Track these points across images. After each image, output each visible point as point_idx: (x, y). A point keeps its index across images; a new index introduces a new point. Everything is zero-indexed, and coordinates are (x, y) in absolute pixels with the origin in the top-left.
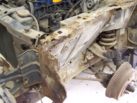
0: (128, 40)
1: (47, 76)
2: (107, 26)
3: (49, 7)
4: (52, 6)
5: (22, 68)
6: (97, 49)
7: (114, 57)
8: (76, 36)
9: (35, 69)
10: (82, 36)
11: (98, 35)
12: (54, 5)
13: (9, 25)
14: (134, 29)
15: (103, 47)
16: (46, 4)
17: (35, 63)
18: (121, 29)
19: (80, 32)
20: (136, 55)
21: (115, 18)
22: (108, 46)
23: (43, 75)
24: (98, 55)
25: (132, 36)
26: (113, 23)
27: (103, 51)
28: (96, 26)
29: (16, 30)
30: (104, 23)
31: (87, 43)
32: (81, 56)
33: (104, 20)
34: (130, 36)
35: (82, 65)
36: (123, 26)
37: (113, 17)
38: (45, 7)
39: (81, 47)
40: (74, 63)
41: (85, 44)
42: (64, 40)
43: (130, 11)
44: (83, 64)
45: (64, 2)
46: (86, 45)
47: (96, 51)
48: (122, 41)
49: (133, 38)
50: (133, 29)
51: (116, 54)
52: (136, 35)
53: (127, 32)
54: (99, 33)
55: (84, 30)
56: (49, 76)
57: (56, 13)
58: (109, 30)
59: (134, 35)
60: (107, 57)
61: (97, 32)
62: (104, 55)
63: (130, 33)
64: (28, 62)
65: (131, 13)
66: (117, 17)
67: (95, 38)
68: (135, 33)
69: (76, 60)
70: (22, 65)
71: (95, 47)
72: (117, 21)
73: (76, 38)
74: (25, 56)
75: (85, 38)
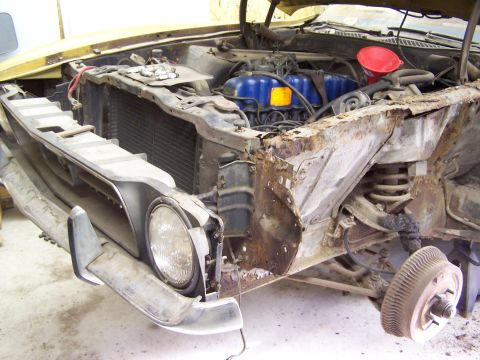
0: (448, 215)
1: (264, 216)
2: (386, 149)
3: (261, 113)
4: (268, 113)
5: (221, 193)
6: (364, 211)
7: (402, 228)
8: (321, 153)
9: (243, 202)
10: (334, 155)
11: (367, 170)
12: (272, 110)
13: (203, 120)
14: (463, 187)
15: (379, 205)
16: (256, 106)
17: (244, 189)
18: (417, 164)
19: (330, 146)
20: (475, 263)
21: (403, 134)
22: (391, 203)
23: (257, 214)
24: (366, 222)
25: (458, 202)
26: (398, 147)
27: (377, 213)
28: (361, 141)
29: (216, 127)
30: (379, 141)
31: (342, 184)
32: (328, 222)
33: (378, 133)
34: (453, 204)
35: (328, 245)
36: (422, 156)
37: (398, 131)
38: (253, 111)
39: (329, 191)
40: (310, 234)
41: (338, 185)
42: (302, 154)
43: (437, 126)
44: (330, 244)
45: (296, 107)
46: (340, 187)
47: (363, 214)
48: (430, 211)
49: (460, 209)
50: (460, 187)
51: (407, 221)
52: (466, 199)
53: (444, 192)
54: (369, 163)
55: (338, 142)
56: (268, 216)
57: (278, 125)
58: (390, 161)
59: (462, 201)
60: (387, 228)
61: (364, 159)
62: (380, 221)
63: (453, 196)
64: (232, 185)
65: (439, 130)
66: (408, 133)
67: (361, 176)
68: (464, 195)
69: (317, 226)
70: (222, 187)
71: (360, 205)
72: (407, 141)
73: (322, 157)
74: (230, 171)
75: (339, 164)
